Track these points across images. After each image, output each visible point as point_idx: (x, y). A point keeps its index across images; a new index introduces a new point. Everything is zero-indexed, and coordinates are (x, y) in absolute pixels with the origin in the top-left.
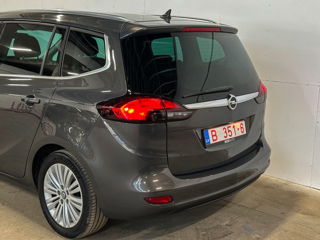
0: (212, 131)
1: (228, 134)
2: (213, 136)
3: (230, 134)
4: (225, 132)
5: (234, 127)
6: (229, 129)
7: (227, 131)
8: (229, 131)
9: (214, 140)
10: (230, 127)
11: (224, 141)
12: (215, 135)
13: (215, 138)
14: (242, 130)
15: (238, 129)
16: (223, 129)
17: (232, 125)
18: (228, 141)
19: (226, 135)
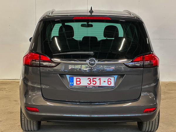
0: (77, 79)
1: (92, 83)
2: (77, 81)
3: (94, 83)
4: (90, 81)
5: (100, 79)
6: (94, 80)
7: (92, 81)
8: (93, 81)
9: (77, 84)
10: (96, 78)
11: (87, 86)
12: (80, 81)
13: (78, 83)
14: (109, 83)
15: (105, 82)
16: (88, 79)
17: (98, 78)
18: (91, 87)
19: (89, 83)
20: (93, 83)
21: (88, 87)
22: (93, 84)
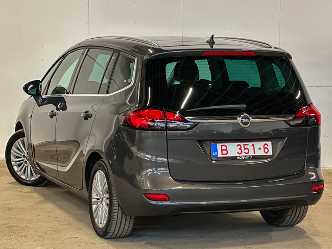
0: (222, 146)
1: (243, 151)
2: (222, 150)
4: (240, 149)
5: (253, 145)
6: (246, 147)
7: (243, 148)
8: (245, 149)
9: (222, 154)
10: (248, 145)
11: (236, 157)
12: (226, 150)
13: (225, 152)
14: (266, 150)
15: (260, 149)
16: (238, 146)
17: (251, 144)
18: (243, 158)
19: (240, 152)
20: (245, 151)
21: (238, 158)
22: (245, 153)
